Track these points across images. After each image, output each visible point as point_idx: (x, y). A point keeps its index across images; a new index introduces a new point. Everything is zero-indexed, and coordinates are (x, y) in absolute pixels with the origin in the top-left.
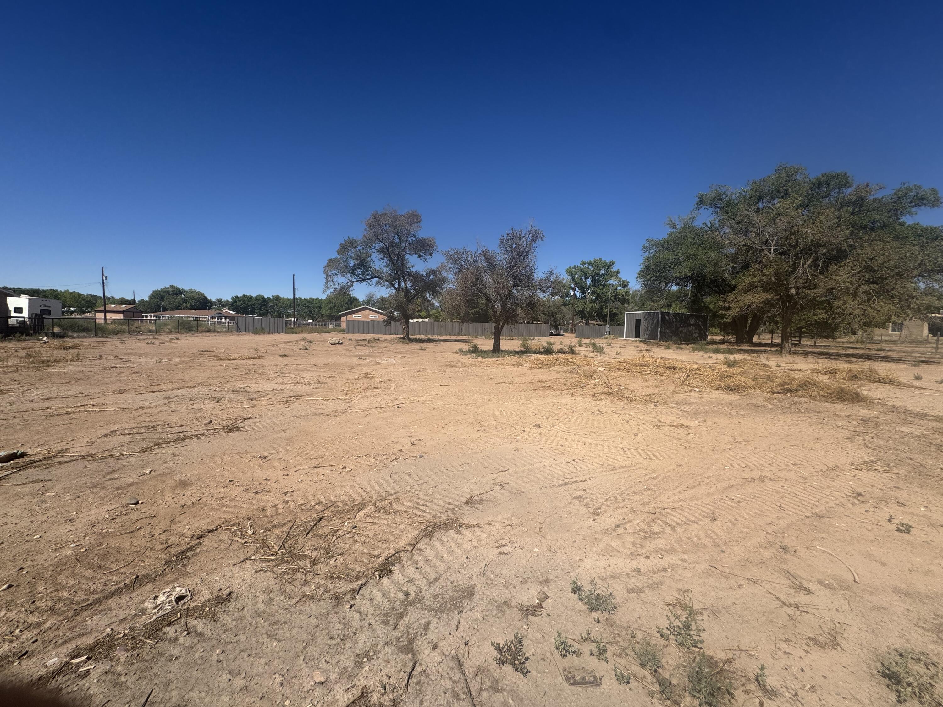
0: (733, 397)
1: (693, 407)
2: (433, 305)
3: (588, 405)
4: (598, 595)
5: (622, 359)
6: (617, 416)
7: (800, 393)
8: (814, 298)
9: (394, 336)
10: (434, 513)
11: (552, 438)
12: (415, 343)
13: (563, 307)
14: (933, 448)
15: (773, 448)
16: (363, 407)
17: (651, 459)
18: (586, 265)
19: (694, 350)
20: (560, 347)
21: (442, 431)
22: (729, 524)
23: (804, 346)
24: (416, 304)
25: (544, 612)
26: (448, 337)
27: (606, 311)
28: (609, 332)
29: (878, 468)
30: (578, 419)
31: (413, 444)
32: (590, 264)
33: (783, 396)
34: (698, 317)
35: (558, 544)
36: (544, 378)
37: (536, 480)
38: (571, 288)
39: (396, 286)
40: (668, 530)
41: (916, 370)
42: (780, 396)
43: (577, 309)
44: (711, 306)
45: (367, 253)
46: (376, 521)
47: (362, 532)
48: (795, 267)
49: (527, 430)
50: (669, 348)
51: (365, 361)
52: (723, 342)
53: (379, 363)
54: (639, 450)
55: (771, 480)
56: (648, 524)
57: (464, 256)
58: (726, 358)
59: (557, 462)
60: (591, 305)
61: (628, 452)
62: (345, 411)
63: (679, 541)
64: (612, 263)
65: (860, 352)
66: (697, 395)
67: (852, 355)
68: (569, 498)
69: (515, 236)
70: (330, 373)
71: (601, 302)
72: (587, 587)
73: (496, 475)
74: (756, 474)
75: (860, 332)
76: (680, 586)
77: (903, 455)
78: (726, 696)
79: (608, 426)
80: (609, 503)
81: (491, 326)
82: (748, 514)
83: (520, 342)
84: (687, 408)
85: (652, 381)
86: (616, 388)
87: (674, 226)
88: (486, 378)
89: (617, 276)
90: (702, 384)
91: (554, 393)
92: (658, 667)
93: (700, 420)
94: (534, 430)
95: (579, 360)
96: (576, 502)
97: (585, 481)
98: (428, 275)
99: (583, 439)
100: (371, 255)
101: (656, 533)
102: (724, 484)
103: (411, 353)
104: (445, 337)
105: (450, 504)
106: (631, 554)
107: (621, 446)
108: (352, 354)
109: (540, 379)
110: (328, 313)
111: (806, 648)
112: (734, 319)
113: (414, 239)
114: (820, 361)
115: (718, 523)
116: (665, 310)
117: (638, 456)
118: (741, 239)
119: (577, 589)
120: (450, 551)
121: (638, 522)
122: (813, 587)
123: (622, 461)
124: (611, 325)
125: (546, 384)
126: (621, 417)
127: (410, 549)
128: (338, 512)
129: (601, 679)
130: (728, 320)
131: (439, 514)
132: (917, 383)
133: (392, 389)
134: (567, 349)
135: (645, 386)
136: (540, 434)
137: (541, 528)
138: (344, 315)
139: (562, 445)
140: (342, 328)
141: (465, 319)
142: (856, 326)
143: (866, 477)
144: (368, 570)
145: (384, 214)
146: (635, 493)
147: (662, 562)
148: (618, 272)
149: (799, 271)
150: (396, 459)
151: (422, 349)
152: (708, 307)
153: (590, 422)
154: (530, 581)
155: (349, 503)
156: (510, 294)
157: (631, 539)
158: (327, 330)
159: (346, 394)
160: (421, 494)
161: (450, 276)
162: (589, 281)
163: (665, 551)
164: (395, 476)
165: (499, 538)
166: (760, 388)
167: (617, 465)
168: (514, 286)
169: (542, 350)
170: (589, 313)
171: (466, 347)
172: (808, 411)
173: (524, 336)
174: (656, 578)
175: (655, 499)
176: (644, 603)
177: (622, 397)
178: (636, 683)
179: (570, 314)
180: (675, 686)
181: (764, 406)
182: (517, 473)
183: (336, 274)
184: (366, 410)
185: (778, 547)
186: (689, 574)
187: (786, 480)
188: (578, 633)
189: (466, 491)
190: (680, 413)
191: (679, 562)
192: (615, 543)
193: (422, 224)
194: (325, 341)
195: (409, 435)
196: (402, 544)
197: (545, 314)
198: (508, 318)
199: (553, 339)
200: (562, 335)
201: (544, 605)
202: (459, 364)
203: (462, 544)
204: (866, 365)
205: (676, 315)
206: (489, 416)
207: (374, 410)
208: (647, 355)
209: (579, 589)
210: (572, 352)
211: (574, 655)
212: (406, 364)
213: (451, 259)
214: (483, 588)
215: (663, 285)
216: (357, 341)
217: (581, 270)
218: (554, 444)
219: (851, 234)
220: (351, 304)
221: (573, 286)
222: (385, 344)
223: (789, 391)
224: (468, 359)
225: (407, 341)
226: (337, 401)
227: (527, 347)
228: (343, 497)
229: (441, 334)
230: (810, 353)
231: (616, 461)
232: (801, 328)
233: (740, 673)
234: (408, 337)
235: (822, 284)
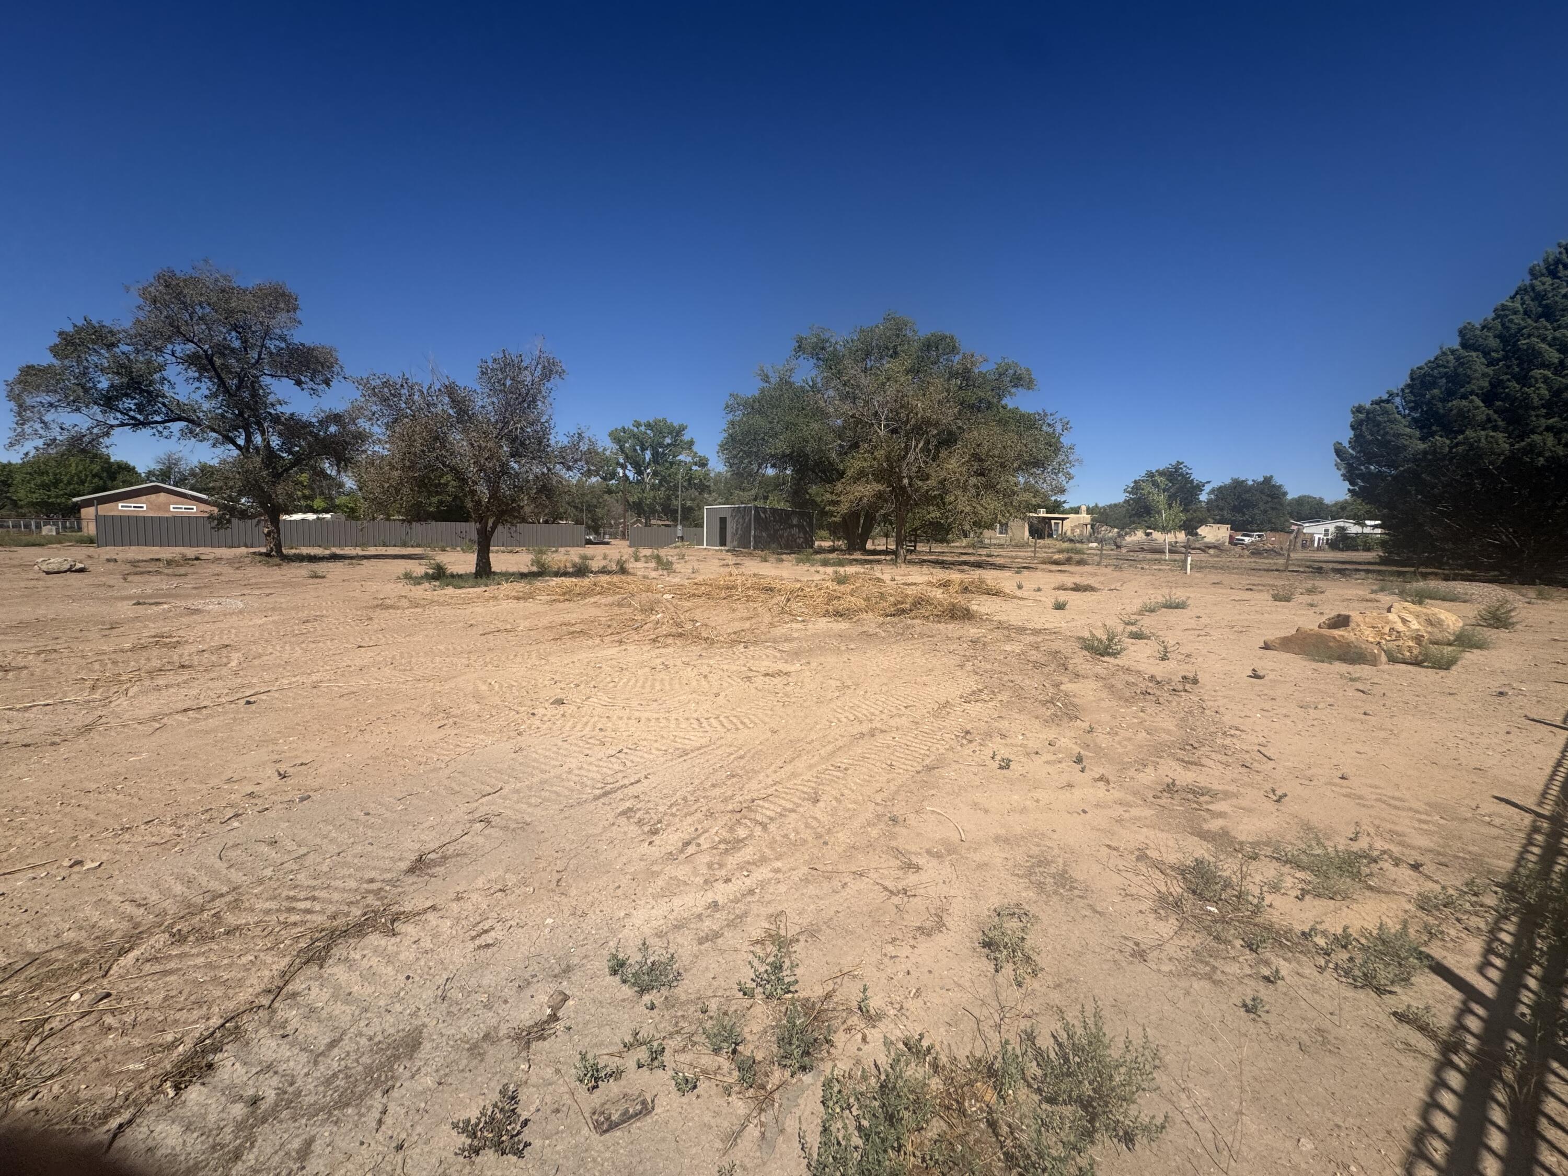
0: (843, 626)
1: (794, 645)
2: (341, 485)
3: (645, 657)
4: (653, 964)
5: (700, 579)
6: (689, 669)
7: (913, 614)
8: (927, 492)
9: (243, 550)
10: (332, 909)
11: (585, 720)
12: (297, 564)
13: (606, 497)
14: (1030, 667)
15: (885, 688)
16: (143, 714)
17: (737, 729)
18: (643, 428)
19: (799, 561)
20: (603, 563)
21: (360, 739)
22: (834, 803)
23: (920, 552)
24: (298, 483)
25: (559, 1026)
26: (382, 550)
27: (677, 503)
28: (682, 538)
29: (985, 697)
30: (629, 681)
31: (283, 776)
32: (648, 426)
33: (895, 619)
34: (802, 515)
35: (590, 898)
36: (572, 617)
37: (553, 796)
38: (618, 464)
39: (241, 441)
40: (758, 831)
41: (1018, 578)
42: (893, 619)
43: (631, 500)
44: (818, 500)
45: (149, 362)
46: (172, 965)
47: (126, 1003)
48: (907, 449)
49: (540, 711)
50: (766, 561)
51: (155, 608)
52: (833, 550)
53: (197, 611)
54: (721, 718)
55: (882, 731)
56: (731, 830)
57: (405, 391)
58: (836, 572)
59: (592, 759)
60: (652, 494)
61: (705, 724)
62: (88, 728)
63: (772, 844)
64: (682, 429)
65: (972, 559)
66: (799, 626)
67: (965, 563)
68: (611, 817)
69: (510, 366)
70: (41, 642)
71: (669, 489)
72: (635, 958)
73: (476, 804)
74: (865, 728)
75: (972, 535)
76: (771, 910)
77: (1006, 678)
78: (826, 1046)
79: (677, 686)
80: (674, 810)
81: (471, 529)
82: (856, 783)
83: (531, 556)
84: (787, 647)
85: (742, 610)
86: (688, 626)
87: (766, 379)
88: (461, 624)
89: (690, 448)
90: (806, 611)
91: (590, 642)
92: (737, 1044)
93: (803, 661)
94: (552, 711)
95: (632, 584)
96: (622, 820)
97: (638, 781)
98: (324, 422)
99: (637, 714)
100: (161, 368)
101: (741, 841)
102: (830, 748)
103: (285, 584)
104: (372, 551)
105: (372, 881)
106: (706, 882)
107: (695, 715)
108: (115, 594)
109: (566, 620)
110: (36, 497)
111: (912, 942)
112: (844, 517)
113: (283, 345)
114: (934, 571)
115: (821, 804)
116: (760, 504)
117: (719, 728)
118: (847, 407)
119: (618, 967)
120: (370, 976)
121: (717, 830)
122: (921, 861)
123: (696, 739)
124: (684, 526)
125: (577, 628)
126: (695, 671)
127: (265, 1001)
128: (53, 975)
129: (653, 1101)
130: (837, 519)
131: (346, 908)
132: (1019, 593)
133: (233, 664)
134: (614, 567)
135: (733, 620)
136: (563, 715)
137: (559, 881)
138: (89, 503)
139: (601, 730)
140: (85, 532)
141: (417, 515)
142: (967, 527)
143: (975, 709)
144: (141, 1086)
145: (194, 281)
146: (713, 786)
147: (748, 882)
148: (691, 443)
149: (911, 457)
150: (236, 815)
151: (316, 576)
152: (814, 501)
153: (649, 683)
154: (535, 980)
155: (88, 944)
156: (505, 470)
157: (705, 859)
158: (33, 538)
159: (93, 688)
160: (302, 878)
161: (378, 430)
162: (648, 455)
163: (754, 864)
164: (233, 854)
165: (478, 919)
166: (873, 611)
167: (688, 747)
168: (513, 456)
169: (571, 570)
170: (649, 506)
171: (419, 569)
172: (922, 635)
173: (539, 546)
174: (740, 908)
175: (741, 789)
176: (722, 952)
177: (697, 638)
178: (707, 1083)
179: (618, 509)
180: (760, 1062)
181: (876, 634)
182: (517, 791)
183: (51, 405)
184: (154, 719)
185: (887, 819)
186: (782, 888)
187: (897, 729)
188: (618, 1041)
189: (410, 849)
190: (778, 655)
191: (771, 875)
192: (682, 872)
193: (299, 315)
194: (26, 566)
195: (277, 757)
196: (244, 996)
197: (576, 508)
198: (503, 513)
199: (590, 550)
200: (608, 543)
201: (560, 1014)
202: (404, 603)
203: (397, 953)
204: (976, 574)
205: (774, 511)
206: (465, 695)
207: (179, 717)
208: (735, 571)
209: (622, 964)
210: (623, 571)
211: (611, 1080)
212: (273, 609)
213: (375, 394)
214: (441, 1025)
215: (755, 467)
216: (134, 563)
217: (634, 436)
218: (587, 731)
219: (960, 413)
220: (113, 479)
221: (622, 461)
222: (216, 568)
223: (903, 611)
224: (424, 591)
225: (277, 560)
226: (60, 708)
227: (543, 565)
228: (68, 936)
229: (364, 545)
230: (925, 561)
231: (687, 742)
232: (915, 530)
233: (841, 1008)
234: (279, 551)
235: (933, 474)
